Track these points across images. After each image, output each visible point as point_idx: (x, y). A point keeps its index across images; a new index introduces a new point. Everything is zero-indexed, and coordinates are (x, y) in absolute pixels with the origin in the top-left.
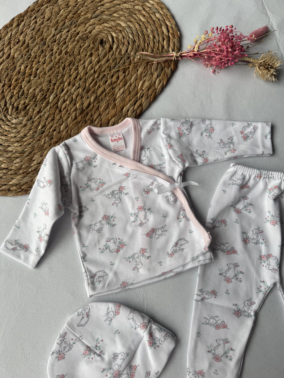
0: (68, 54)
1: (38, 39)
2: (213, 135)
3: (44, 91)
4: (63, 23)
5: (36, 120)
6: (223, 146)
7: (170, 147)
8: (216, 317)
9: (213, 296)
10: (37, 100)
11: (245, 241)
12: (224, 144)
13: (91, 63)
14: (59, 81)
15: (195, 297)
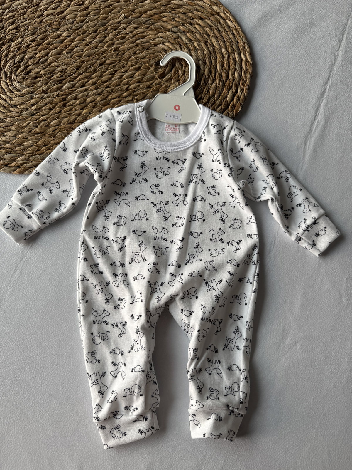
0: (117, 52)
1: (102, 15)
3: (65, 74)
4: (138, 16)
5: (36, 98)
10: (52, 78)
13: (131, 77)
14: (87, 74)
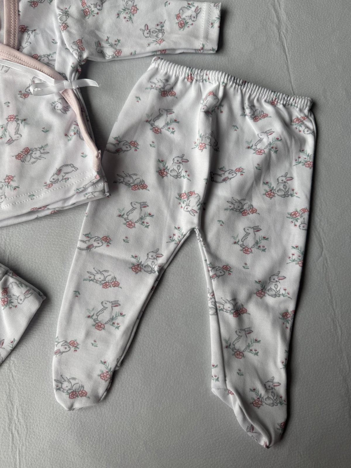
2: (134, 18)
6: (148, 35)
7: (64, 28)
8: (105, 271)
9: (105, 244)
11: (161, 173)
12: (150, 31)
15: (79, 244)
